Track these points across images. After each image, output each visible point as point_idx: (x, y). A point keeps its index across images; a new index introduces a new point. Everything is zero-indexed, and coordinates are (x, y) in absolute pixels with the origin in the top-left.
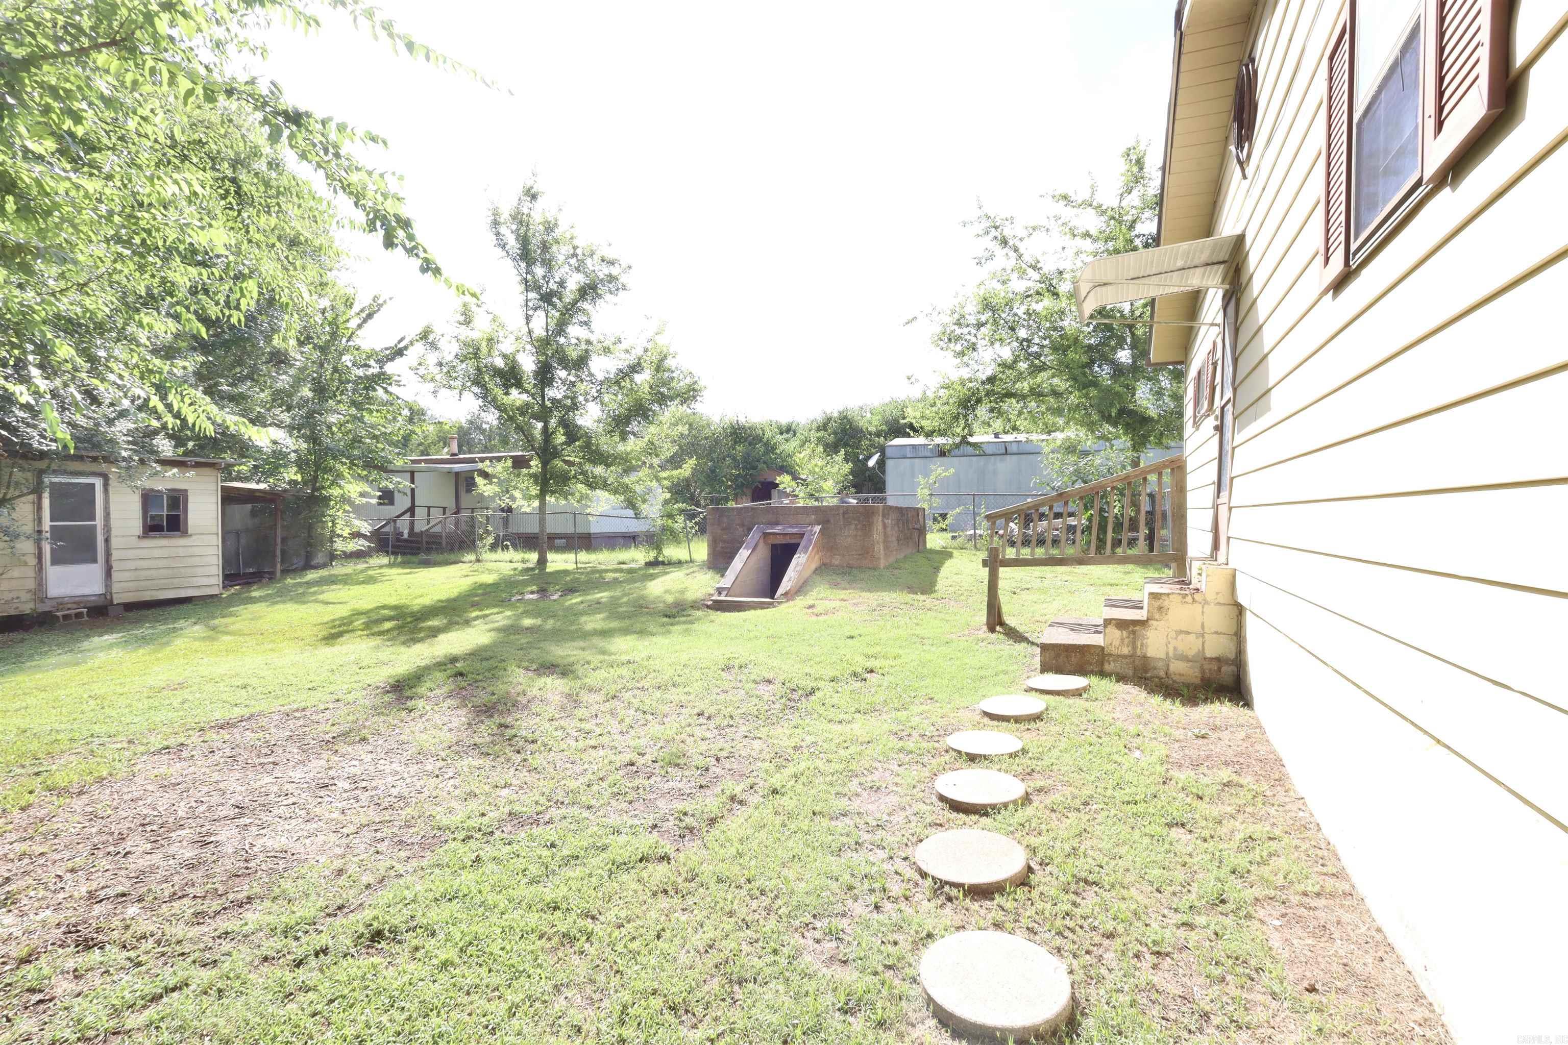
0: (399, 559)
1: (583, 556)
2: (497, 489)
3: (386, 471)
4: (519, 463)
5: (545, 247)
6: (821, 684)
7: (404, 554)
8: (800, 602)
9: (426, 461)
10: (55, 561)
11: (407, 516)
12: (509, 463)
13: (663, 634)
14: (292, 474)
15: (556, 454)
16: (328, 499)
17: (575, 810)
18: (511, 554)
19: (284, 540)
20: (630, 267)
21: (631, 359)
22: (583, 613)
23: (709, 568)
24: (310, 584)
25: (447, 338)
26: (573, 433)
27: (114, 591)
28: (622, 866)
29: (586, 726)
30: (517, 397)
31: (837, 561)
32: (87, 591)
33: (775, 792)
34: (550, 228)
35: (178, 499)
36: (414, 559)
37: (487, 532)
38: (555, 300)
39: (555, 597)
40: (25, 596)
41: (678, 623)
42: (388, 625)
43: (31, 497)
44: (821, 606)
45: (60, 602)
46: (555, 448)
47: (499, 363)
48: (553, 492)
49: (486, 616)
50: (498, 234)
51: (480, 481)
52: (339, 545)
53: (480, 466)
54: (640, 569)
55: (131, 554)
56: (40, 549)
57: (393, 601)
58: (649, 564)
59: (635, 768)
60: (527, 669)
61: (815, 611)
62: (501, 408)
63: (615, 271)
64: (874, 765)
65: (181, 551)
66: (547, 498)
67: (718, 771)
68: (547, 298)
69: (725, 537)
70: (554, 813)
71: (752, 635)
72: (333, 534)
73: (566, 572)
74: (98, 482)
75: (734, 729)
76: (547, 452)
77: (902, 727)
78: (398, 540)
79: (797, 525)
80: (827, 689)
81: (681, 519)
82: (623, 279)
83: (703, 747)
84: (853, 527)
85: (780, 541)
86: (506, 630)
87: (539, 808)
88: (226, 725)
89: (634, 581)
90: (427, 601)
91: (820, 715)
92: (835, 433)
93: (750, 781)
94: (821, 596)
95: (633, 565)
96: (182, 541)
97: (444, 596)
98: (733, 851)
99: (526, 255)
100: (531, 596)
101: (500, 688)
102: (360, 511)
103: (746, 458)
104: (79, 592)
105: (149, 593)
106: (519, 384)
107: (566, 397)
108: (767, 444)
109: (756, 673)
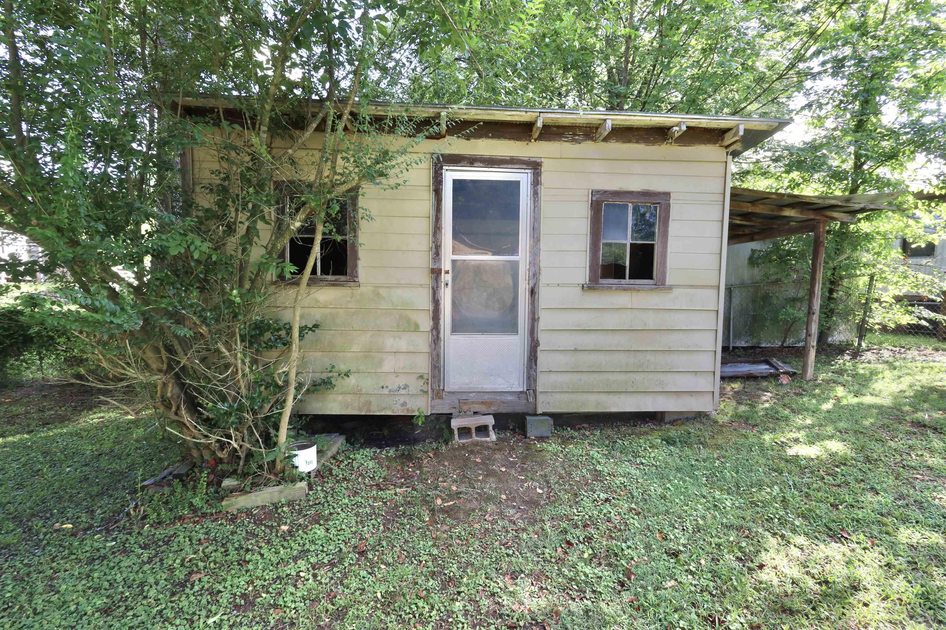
10: (456, 328)
27: (539, 389)
32: (501, 385)
35: (652, 212)
40: (416, 386)
55: (570, 319)
56: (436, 303)
65: (651, 320)
96: (655, 299)
104: (488, 386)
105: (593, 398)
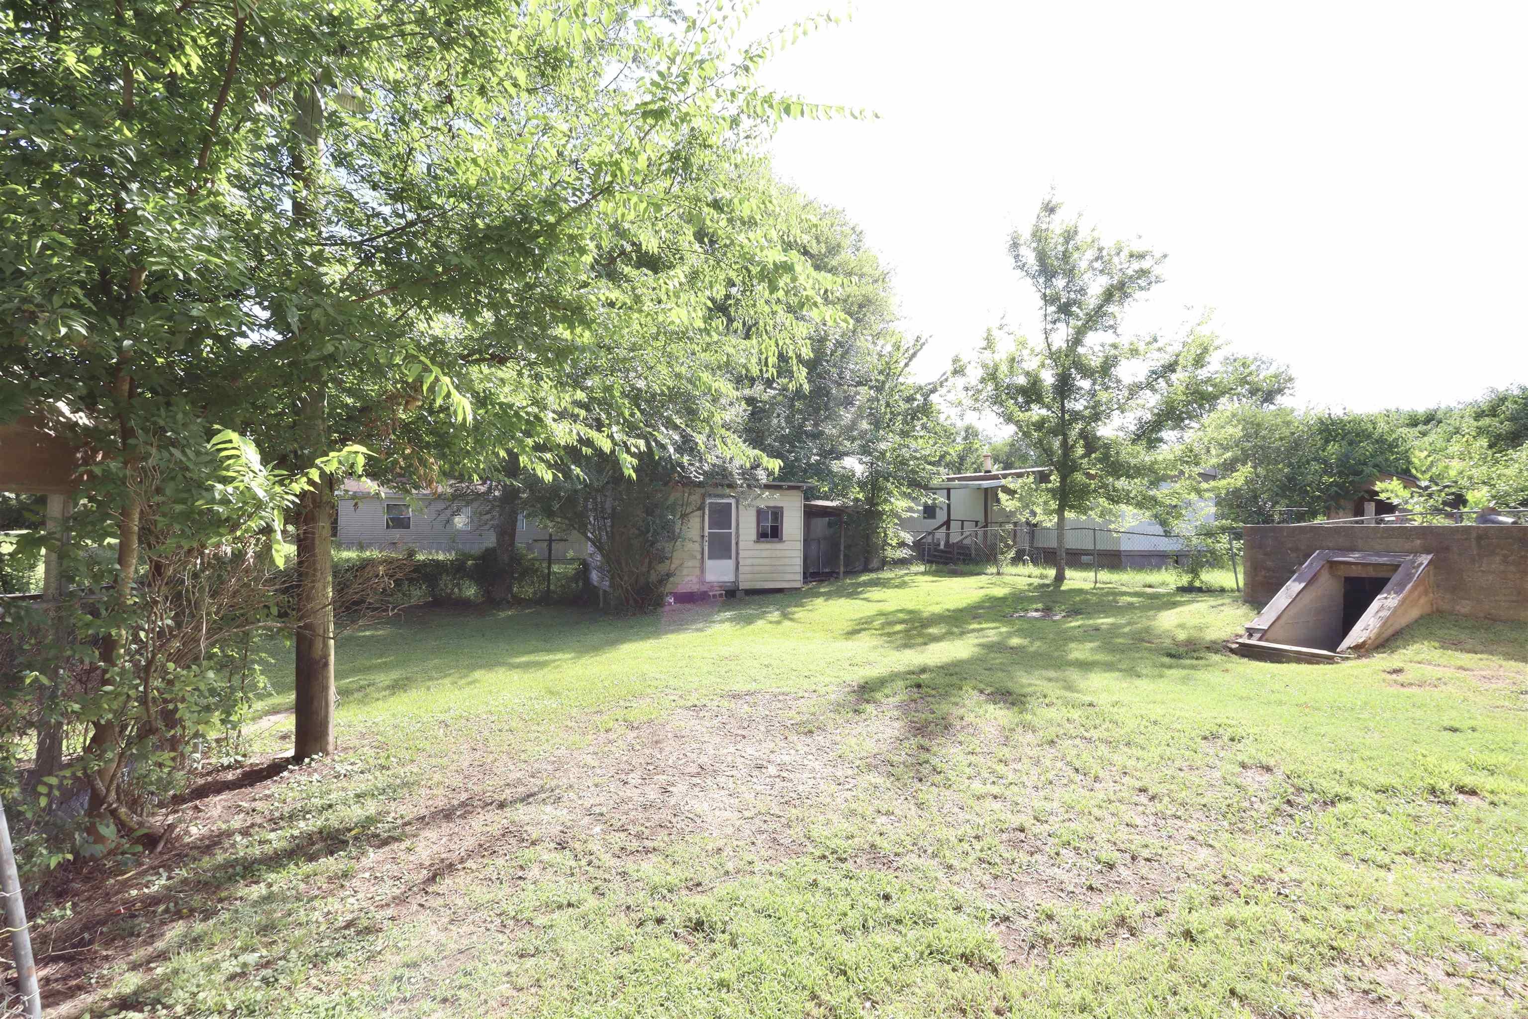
0: (934, 567)
1: (1104, 576)
2: (1018, 504)
3: (926, 488)
4: (1043, 478)
5: (1066, 256)
6: (1356, 792)
7: (937, 563)
8: (1381, 661)
9: (959, 479)
10: (710, 557)
11: (943, 529)
12: (1031, 479)
13: (1153, 677)
14: (856, 493)
15: (1075, 468)
16: (881, 514)
17: (932, 864)
18: (1031, 569)
19: (848, 547)
20: (1165, 256)
21: (1165, 359)
22: (1073, 639)
23: (1246, 602)
24: (860, 585)
25: (973, 364)
26: (1091, 443)
27: (739, 580)
28: (934, 953)
29: (1001, 768)
30: (1037, 412)
31: (1465, 607)
32: (726, 579)
33: (1188, 935)
34: (1069, 236)
35: (777, 514)
36: (945, 568)
37: (1009, 547)
38: (1074, 309)
39: (1057, 618)
40: (694, 581)
41: (1178, 666)
42: (899, 627)
43: (698, 513)
44: (1412, 673)
45: (711, 586)
46: (1074, 461)
47: (1022, 380)
48: (1072, 507)
49: (982, 629)
50: (1017, 257)
51: (1002, 496)
52: (890, 553)
53: (1003, 482)
54: (1168, 594)
55: (750, 553)
56: (703, 548)
57: (910, 606)
58: (1182, 590)
59: (1022, 836)
60: (981, 692)
61: (1400, 678)
62: (1017, 423)
63: (1145, 264)
64: (1391, 953)
65: (779, 554)
66: (1066, 514)
67: (1125, 873)
68: (1065, 309)
69: (1269, 563)
70: (912, 859)
71: (1273, 697)
72: (886, 543)
73: (1080, 591)
74: (732, 501)
75: (1179, 823)
76: (1067, 467)
77: (1485, 906)
78: (936, 550)
79: (1387, 552)
80: (1365, 800)
81: (1225, 538)
82: (1157, 270)
83: (1123, 834)
84: (1498, 559)
85: (1355, 572)
86: (990, 647)
87: (901, 850)
88: (735, 696)
89: (1151, 608)
90: (937, 609)
91: (1331, 841)
92: (1511, 419)
93: (1160, 904)
94: (1419, 658)
95: (1161, 590)
96: (779, 546)
97: (952, 606)
98: (1077, 997)
99: (1047, 271)
100: (1035, 614)
101: (944, 707)
102: (904, 524)
103: (1343, 460)
104: (722, 579)
105: (759, 583)
106: (1039, 400)
107: (1086, 408)
108: (1381, 441)
109: (1248, 751)
